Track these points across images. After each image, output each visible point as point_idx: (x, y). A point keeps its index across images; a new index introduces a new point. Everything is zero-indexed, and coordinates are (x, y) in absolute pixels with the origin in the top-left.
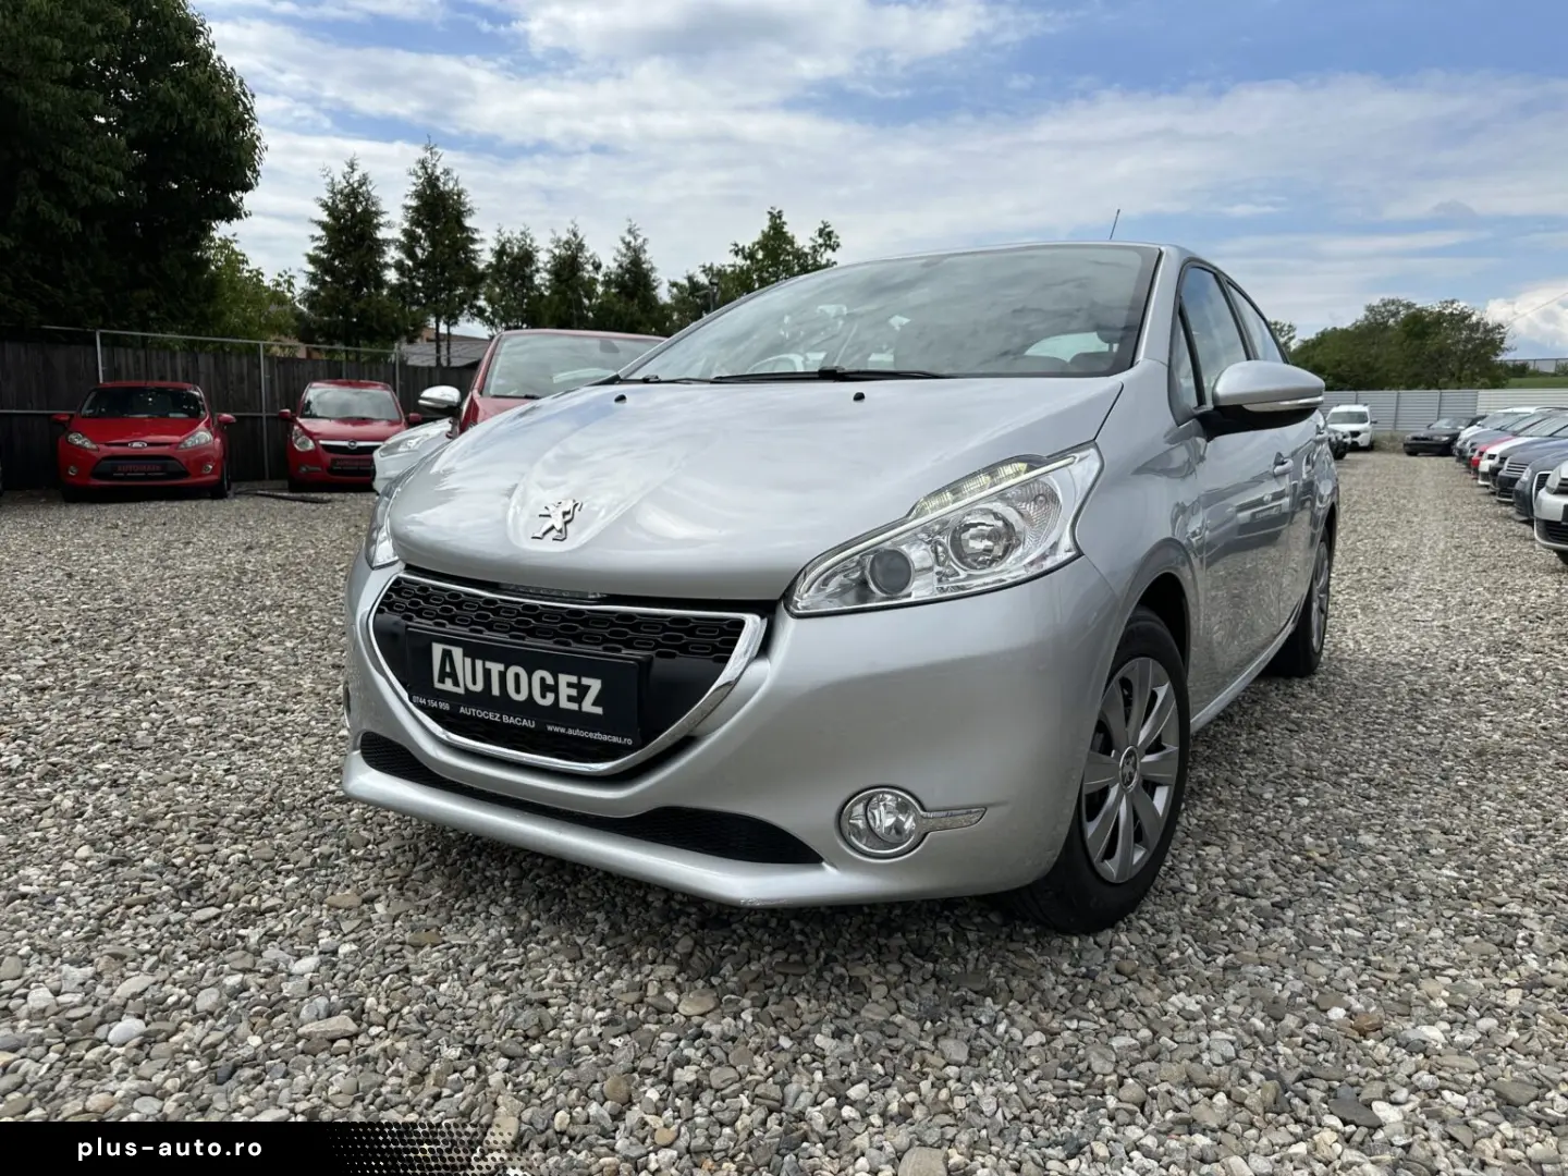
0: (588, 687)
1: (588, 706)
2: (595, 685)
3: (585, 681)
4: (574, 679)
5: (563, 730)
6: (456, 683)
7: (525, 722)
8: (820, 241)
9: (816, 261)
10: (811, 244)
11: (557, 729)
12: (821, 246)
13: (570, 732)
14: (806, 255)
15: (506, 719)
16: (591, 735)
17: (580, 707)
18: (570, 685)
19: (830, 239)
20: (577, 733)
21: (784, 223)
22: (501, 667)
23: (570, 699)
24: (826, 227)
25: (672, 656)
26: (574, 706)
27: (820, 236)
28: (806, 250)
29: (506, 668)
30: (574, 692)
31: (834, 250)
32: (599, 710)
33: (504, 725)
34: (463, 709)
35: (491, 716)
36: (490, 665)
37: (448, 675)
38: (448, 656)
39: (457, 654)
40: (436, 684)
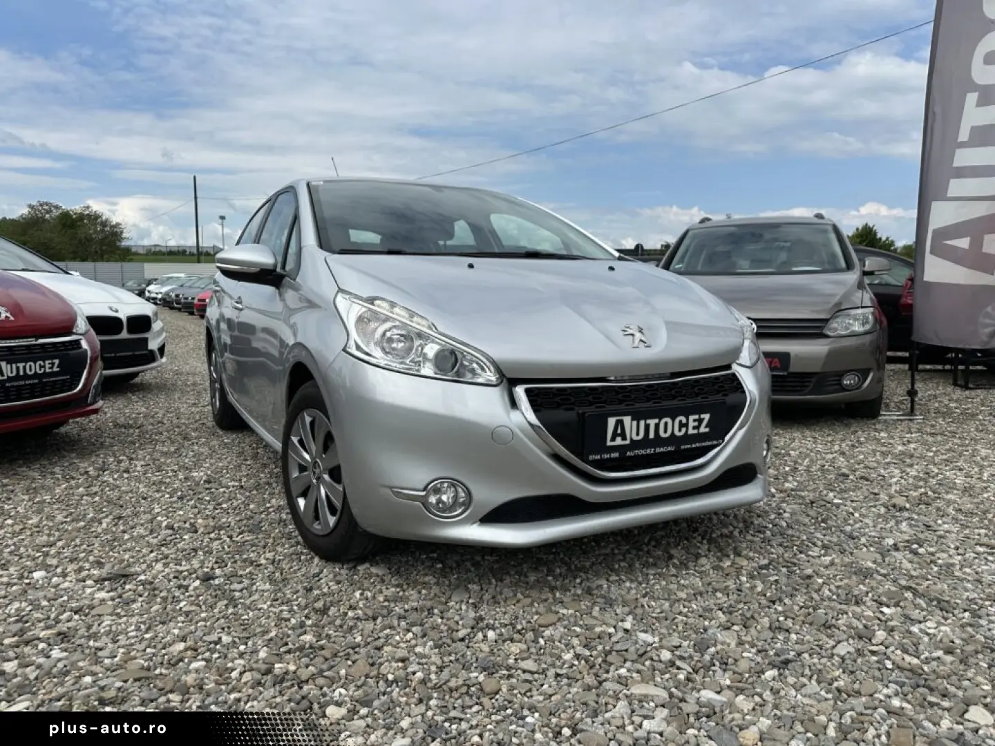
0: (703, 419)
1: (703, 429)
2: (706, 417)
3: (702, 416)
4: (696, 417)
5: (689, 446)
6: (624, 438)
7: (669, 448)
11: (686, 446)
13: (694, 446)
15: (657, 450)
16: (704, 444)
17: (699, 431)
20: (698, 445)
22: (656, 421)
23: (694, 428)
26: (695, 431)
29: (660, 420)
30: (696, 424)
33: (655, 454)
34: (628, 453)
35: (648, 451)
36: (649, 421)
37: (619, 435)
38: (620, 423)
39: (627, 420)
40: (609, 443)
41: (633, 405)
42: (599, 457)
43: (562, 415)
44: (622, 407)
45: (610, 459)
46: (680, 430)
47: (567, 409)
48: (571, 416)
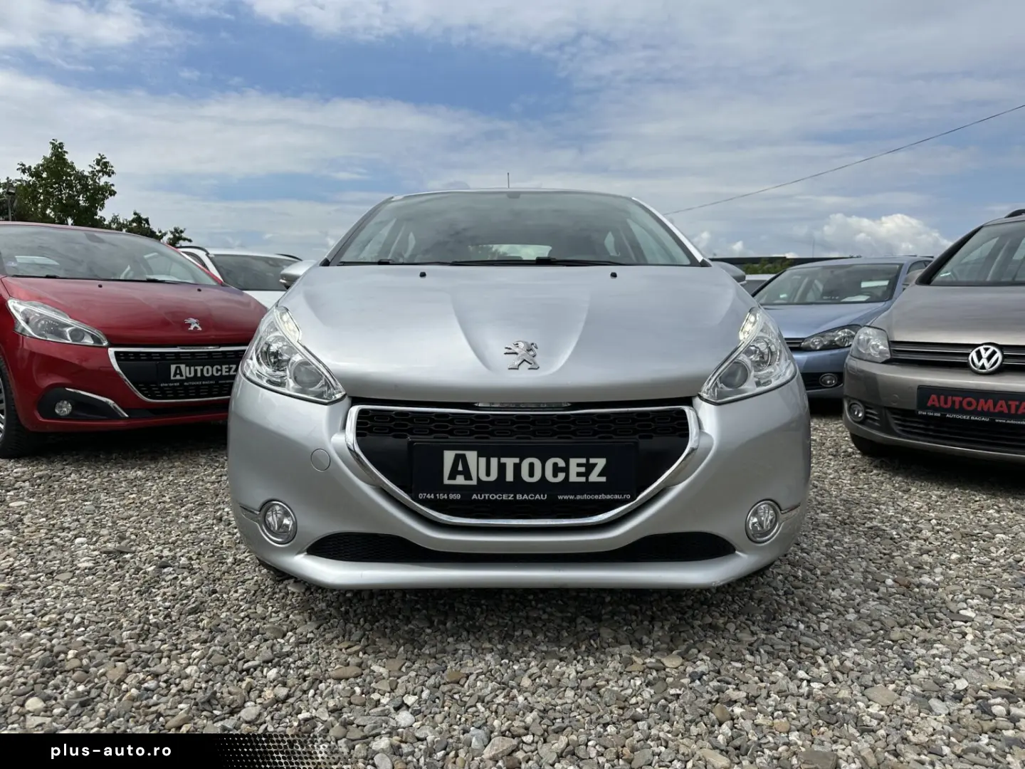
0: (595, 465)
1: (594, 477)
2: (601, 463)
3: (592, 461)
4: (583, 461)
5: (572, 497)
6: (468, 477)
7: (537, 496)
8: (98, 168)
9: (95, 182)
10: (90, 169)
11: (566, 497)
12: (99, 171)
13: (579, 497)
14: (87, 177)
15: (519, 497)
16: (596, 497)
17: (587, 479)
18: (579, 465)
19: (106, 167)
20: (585, 497)
21: (65, 152)
22: (517, 460)
23: (579, 474)
24: (102, 158)
25: (651, 437)
26: (583, 479)
27: (98, 164)
28: (86, 173)
29: (521, 461)
30: (583, 470)
31: (110, 176)
32: (603, 479)
33: (515, 501)
34: (474, 496)
35: (505, 497)
36: (503, 460)
37: (460, 473)
38: (460, 459)
39: (471, 456)
40: (446, 481)
41: (487, 438)
42: (432, 496)
43: (389, 442)
44: (472, 439)
45: (448, 501)
46: (555, 475)
47: (395, 436)
48: (401, 443)
